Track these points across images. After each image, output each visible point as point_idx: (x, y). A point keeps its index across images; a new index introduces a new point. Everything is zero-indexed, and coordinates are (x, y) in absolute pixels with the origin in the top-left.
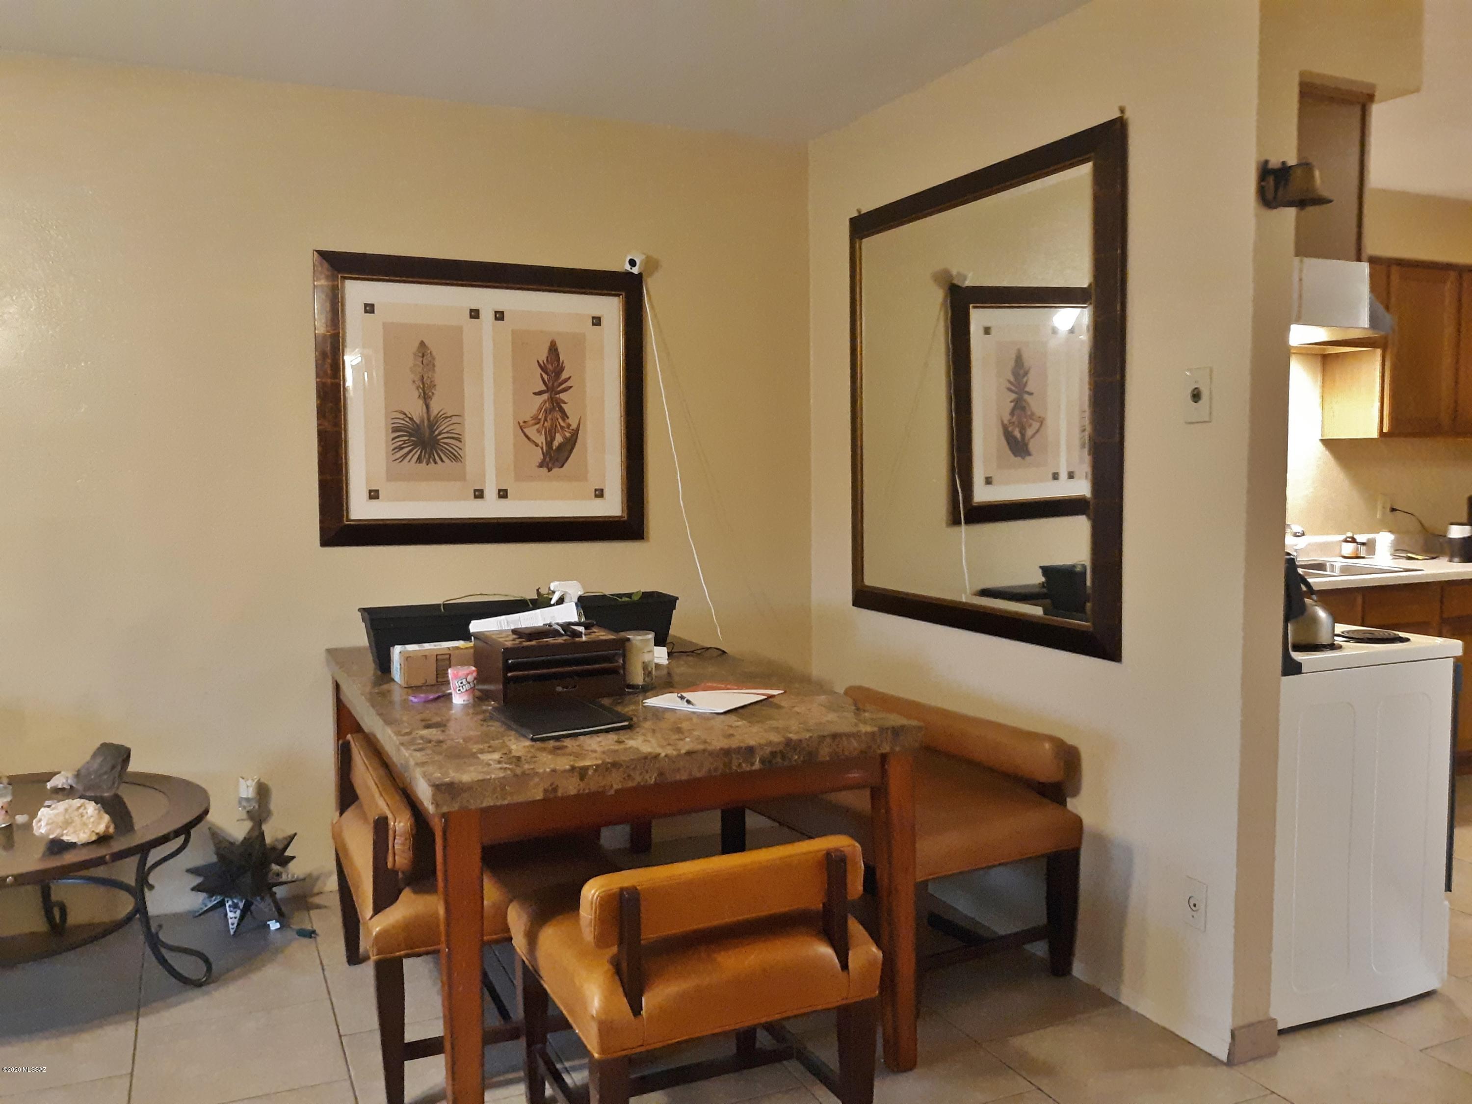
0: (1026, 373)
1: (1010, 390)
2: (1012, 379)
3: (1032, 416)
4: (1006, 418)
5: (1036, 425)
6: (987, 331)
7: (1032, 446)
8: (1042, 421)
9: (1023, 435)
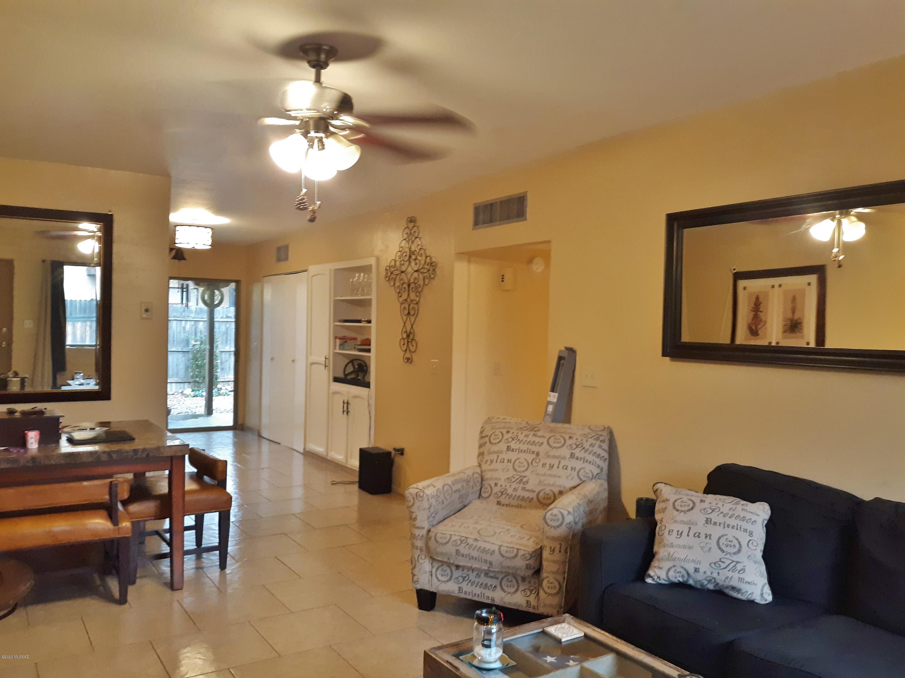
0: (760, 303)
1: (752, 311)
2: (754, 306)
3: (761, 320)
4: (750, 321)
5: (762, 324)
6: (745, 288)
7: (760, 332)
8: (765, 322)
9: (756, 327)
